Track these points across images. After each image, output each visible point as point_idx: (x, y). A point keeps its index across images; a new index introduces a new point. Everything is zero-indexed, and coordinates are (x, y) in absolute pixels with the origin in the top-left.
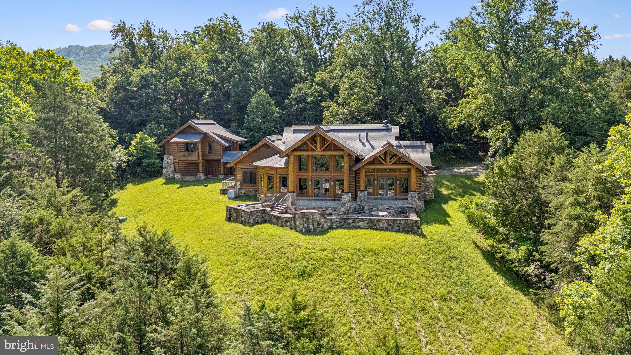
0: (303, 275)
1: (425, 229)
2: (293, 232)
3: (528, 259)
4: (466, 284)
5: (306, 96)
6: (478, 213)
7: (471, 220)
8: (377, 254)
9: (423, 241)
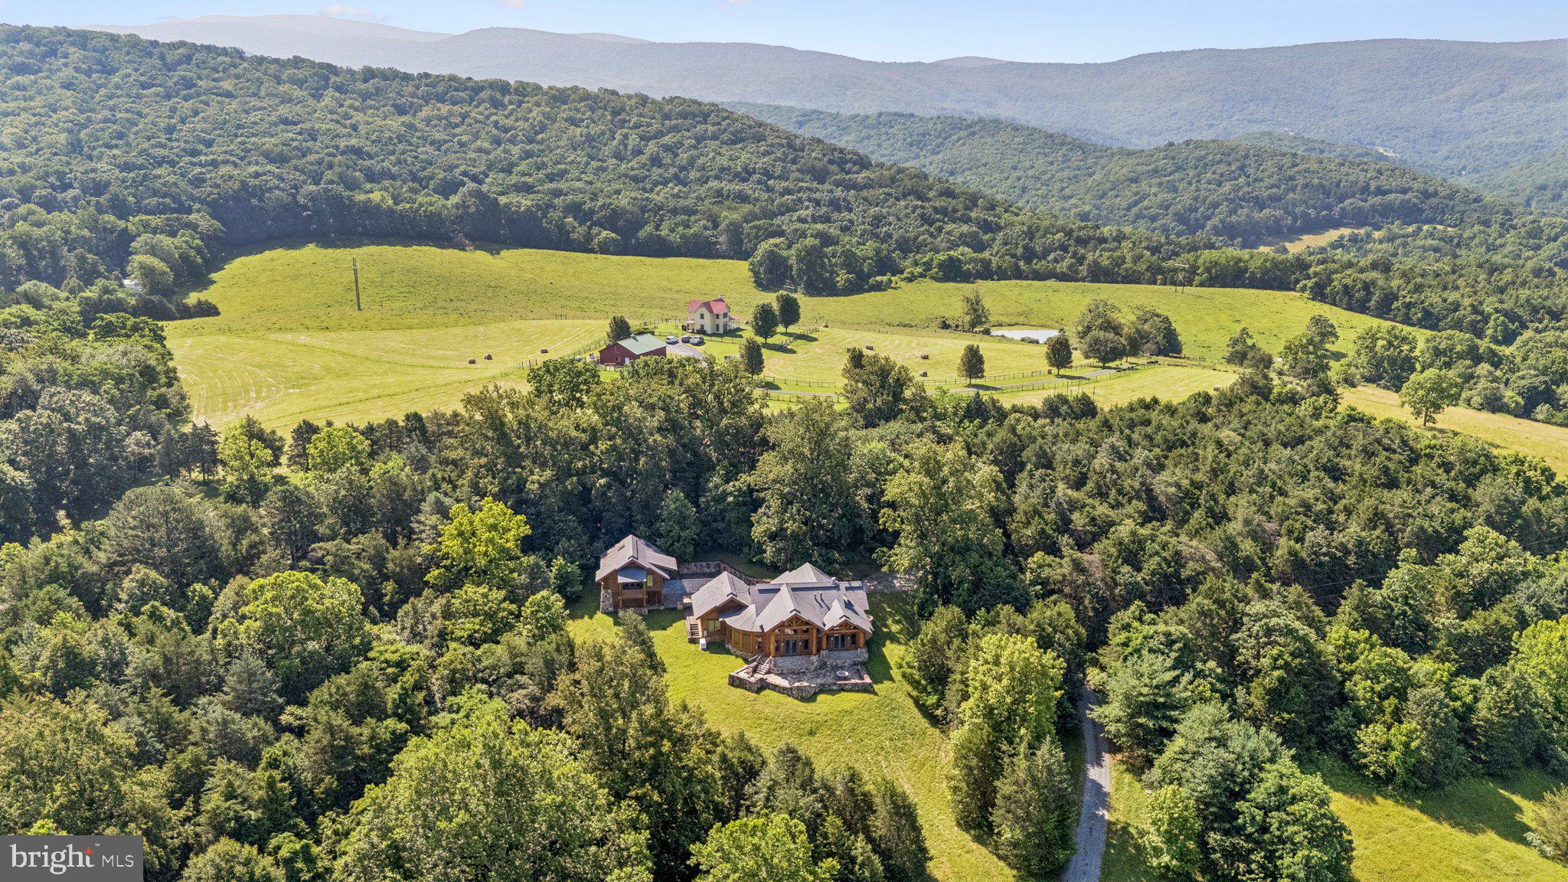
0: (812, 733)
1: (876, 687)
2: (790, 699)
3: (938, 705)
4: (903, 727)
5: (725, 494)
6: (909, 671)
7: (904, 676)
8: (851, 713)
9: (876, 698)
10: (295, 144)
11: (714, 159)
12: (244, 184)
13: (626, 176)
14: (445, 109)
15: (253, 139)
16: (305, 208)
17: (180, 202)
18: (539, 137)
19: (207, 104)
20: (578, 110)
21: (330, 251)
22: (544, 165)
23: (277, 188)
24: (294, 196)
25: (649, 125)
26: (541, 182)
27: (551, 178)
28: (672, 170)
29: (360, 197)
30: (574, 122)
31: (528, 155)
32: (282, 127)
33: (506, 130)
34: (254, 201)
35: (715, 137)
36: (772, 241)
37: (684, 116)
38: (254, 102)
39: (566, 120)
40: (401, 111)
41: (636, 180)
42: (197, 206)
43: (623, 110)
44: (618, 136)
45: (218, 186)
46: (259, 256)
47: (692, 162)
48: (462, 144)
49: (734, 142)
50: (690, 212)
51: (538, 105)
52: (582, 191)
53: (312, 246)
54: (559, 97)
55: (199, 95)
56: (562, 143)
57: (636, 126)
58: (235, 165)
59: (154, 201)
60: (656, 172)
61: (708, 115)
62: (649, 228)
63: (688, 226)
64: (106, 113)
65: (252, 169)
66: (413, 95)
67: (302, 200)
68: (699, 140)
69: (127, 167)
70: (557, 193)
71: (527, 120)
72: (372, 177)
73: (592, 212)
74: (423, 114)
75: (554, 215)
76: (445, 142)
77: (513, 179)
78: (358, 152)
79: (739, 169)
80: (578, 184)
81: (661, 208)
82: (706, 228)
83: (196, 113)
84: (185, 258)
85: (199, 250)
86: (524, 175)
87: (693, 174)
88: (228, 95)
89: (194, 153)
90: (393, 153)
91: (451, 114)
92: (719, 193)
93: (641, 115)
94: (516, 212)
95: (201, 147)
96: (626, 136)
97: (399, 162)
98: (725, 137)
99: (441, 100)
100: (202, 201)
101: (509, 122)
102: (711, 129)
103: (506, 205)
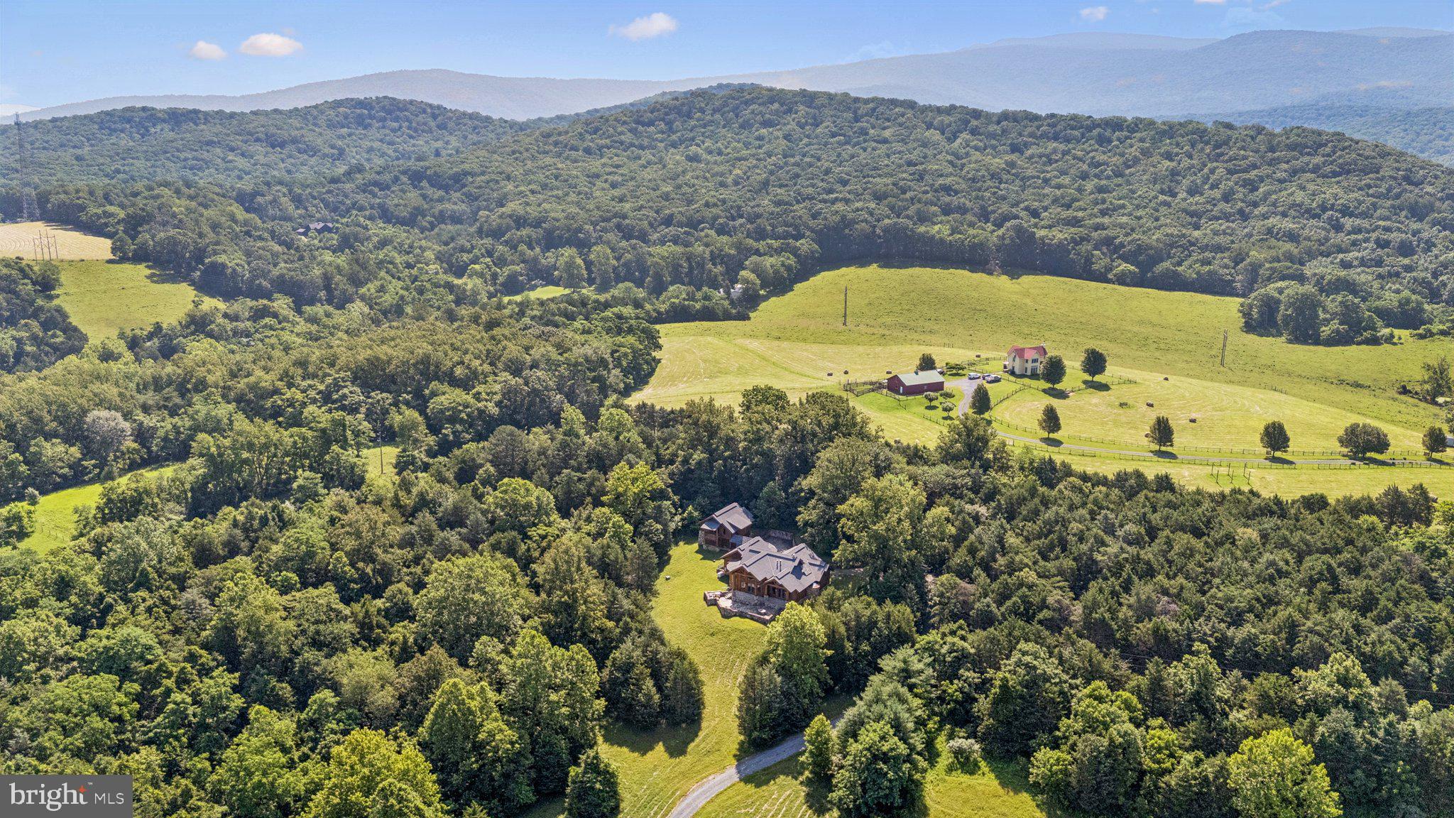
2: (718, 614)
8: (740, 631)
10: (902, 183)
11: (1292, 194)
12: (843, 217)
13: (1184, 211)
14: (1053, 145)
15: (878, 180)
16: (879, 237)
17: (798, 231)
18: (1127, 172)
19: (865, 150)
20: (1178, 145)
21: (886, 270)
22: (1104, 201)
23: (866, 221)
24: (875, 226)
25: (1245, 158)
26: (1092, 216)
27: (1104, 213)
28: (1240, 204)
29: (922, 229)
30: (1169, 156)
31: (1101, 190)
32: (905, 168)
33: (1098, 165)
34: (847, 231)
35: (1315, 170)
36: (1280, 284)
37: (1292, 147)
38: (898, 146)
39: (1162, 155)
40: (1015, 149)
41: (1192, 214)
42: (808, 233)
43: (1226, 143)
44: (1206, 170)
45: (825, 219)
46: (837, 272)
47: (1267, 194)
48: (1046, 181)
49: (1335, 174)
50: (1219, 249)
51: (1142, 140)
52: (1121, 226)
53: (874, 267)
54: (1170, 130)
55: (865, 141)
56: (1145, 177)
57: (1230, 160)
58: (847, 201)
59: (780, 230)
60: (1222, 205)
61: (1321, 145)
62: (1166, 265)
63: (1209, 263)
64: (798, 158)
65: (859, 205)
66: (1031, 135)
67: (878, 231)
68: (1294, 172)
69: (778, 203)
70: (1098, 227)
71: (1122, 155)
72: (947, 211)
73: (1122, 245)
74: (1029, 152)
75: (1085, 247)
76: (1033, 177)
77: (1070, 213)
78: (947, 189)
79: (1314, 205)
80: (1124, 219)
81: (1193, 244)
82: (1226, 267)
83: (852, 157)
84: (776, 272)
85: (789, 268)
86: (1080, 209)
87: (1262, 209)
88: (885, 141)
89: (830, 191)
90: (979, 190)
91: (1055, 151)
92: (1269, 231)
93: (1243, 148)
94: (1049, 245)
95: (838, 187)
96: (1212, 171)
97: (977, 197)
98: (1328, 169)
99: (1056, 138)
100: (813, 231)
101: (1103, 158)
102: (1318, 160)
103: (1042, 238)
